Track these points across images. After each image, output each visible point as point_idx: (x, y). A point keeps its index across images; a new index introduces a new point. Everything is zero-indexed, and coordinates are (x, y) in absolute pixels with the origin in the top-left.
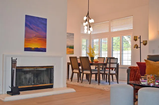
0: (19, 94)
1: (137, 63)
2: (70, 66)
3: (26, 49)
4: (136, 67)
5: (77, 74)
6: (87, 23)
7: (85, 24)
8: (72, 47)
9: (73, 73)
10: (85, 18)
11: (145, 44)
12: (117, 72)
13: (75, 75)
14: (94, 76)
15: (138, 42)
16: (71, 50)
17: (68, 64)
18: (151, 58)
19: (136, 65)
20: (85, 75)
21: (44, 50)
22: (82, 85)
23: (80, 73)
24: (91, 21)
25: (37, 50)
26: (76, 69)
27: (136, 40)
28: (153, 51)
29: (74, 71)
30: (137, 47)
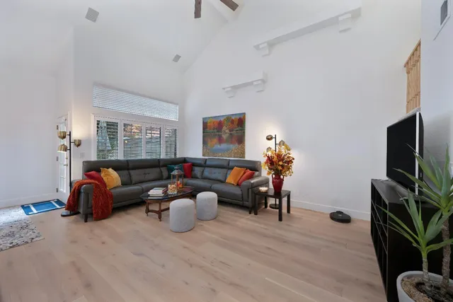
27: (63, 138)
28: (83, 155)
30: (65, 149)
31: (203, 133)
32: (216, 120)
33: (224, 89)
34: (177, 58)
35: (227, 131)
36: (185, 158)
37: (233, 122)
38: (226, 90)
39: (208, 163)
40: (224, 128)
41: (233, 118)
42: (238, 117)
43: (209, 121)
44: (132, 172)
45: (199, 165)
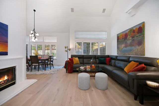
10: (32, 32)
30: (66, 51)
31: (117, 42)
32: (123, 33)
33: (127, 12)
34: (104, 10)
35: (131, 38)
36: (109, 55)
37: (134, 31)
38: (128, 13)
39: (118, 58)
40: (129, 37)
41: (134, 29)
42: (138, 27)
43: (120, 35)
44: (84, 60)
45: (114, 59)
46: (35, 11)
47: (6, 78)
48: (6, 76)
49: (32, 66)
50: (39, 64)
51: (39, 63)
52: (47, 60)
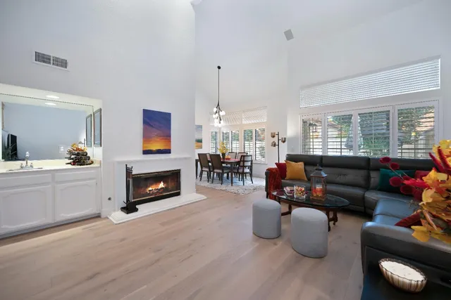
0: (136, 210)
1: (276, 164)
2: (199, 163)
3: (146, 152)
4: (275, 169)
5: (206, 173)
6: (217, 115)
7: (214, 116)
8: (200, 141)
9: (202, 171)
10: (215, 110)
11: (284, 142)
12: (251, 170)
13: (205, 174)
14: (225, 175)
15: (276, 139)
16: (200, 144)
17: (197, 161)
18: (291, 158)
19: (276, 167)
20: (215, 174)
21: (168, 151)
22: (212, 185)
23: (210, 171)
24: (222, 113)
25: (159, 152)
26: (206, 167)
27: (274, 137)
28: (293, 150)
29: (204, 169)
30: (275, 145)
46: (219, 68)
47: (162, 185)
48: (162, 183)
49: (214, 172)
50: (223, 170)
51: (223, 168)
52: (238, 163)
